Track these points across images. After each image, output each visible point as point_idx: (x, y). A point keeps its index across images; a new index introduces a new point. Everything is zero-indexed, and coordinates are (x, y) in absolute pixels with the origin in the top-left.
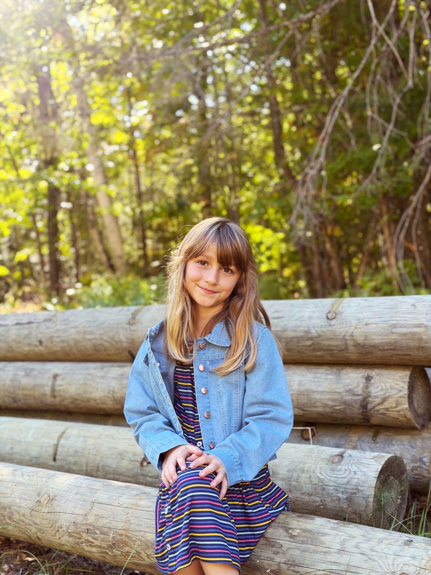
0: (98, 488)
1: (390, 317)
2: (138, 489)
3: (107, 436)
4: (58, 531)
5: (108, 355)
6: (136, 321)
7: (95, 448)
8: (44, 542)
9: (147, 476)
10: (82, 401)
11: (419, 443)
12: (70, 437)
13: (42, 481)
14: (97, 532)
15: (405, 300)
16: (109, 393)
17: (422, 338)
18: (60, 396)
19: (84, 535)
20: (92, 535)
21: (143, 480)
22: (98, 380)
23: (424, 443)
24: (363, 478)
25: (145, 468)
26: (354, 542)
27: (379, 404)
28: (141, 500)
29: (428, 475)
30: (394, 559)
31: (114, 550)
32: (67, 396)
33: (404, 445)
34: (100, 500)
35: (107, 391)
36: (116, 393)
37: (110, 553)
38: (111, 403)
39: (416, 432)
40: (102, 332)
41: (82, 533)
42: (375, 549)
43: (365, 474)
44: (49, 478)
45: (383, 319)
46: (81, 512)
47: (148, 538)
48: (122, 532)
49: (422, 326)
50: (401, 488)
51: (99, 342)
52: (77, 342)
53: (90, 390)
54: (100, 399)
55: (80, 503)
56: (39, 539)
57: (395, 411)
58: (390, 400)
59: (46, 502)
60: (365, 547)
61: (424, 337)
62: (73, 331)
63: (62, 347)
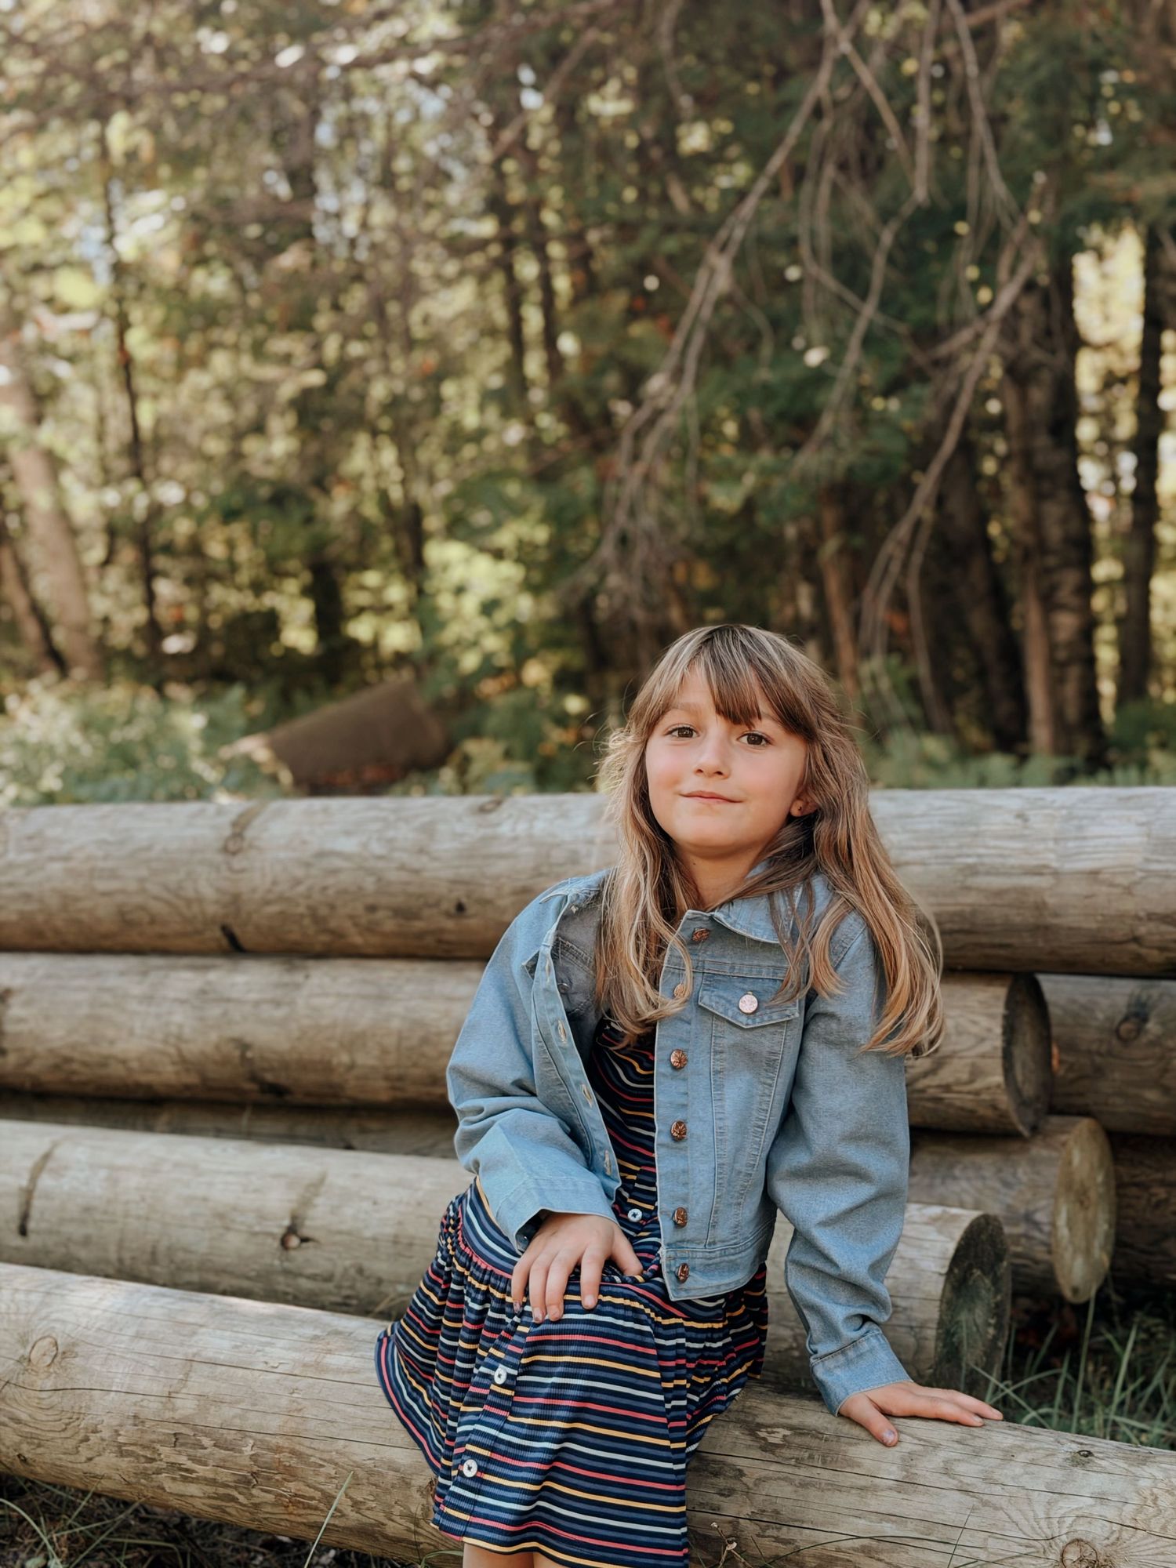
0: (201, 1322)
1: (960, 846)
2: (314, 1323)
3: (177, 1165)
4: (87, 1439)
5: (162, 936)
6: (245, 844)
7: (143, 1199)
8: (38, 1470)
9: (301, 1275)
10: (85, 1064)
11: (1023, 1172)
12: (66, 1168)
13: (29, 1303)
14: (206, 1441)
15: (997, 802)
16: (165, 1041)
17: (1044, 904)
18: (19, 1050)
19: (165, 1451)
20: (191, 1451)
21: (288, 1285)
22: (134, 1006)
23: (1038, 1173)
24: (909, 1276)
25: (292, 1253)
26: (937, 1459)
27: (925, 1075)
28: (329, 1352)
29: (1046, 1257)
30: (1049, 1503)
31: (254, 1491)
32: (40, 1049)
33: (983, 1178)
34: (209, 1354)
35: (159, 1036)
36: (186, 1041)
37: (241, 1499)
38: (170, 1068)
39: (1016, 1146)
40: (144, 872)
41: (158, 1446)
42: (996, 1477)
43: (912, 1266)
44: (48, 1293)
45: (942, 852)
46: (156, 1388)
47: (356, 1458)
48: (281, 1441)
49: (1045, 871)
50: (995, 1297)
51: (138, 900)
52: (67, 899)
53: (111, 1033)
54: (140, 1059)
55: (152, 1363)
56: (25, 1461)
57: (969, 1093)
58: (956, 1064)
59: (48, 1360)
60: (969, 1471)
61: (1051, 901)
62: (56, 867)
63: (21, 913)
